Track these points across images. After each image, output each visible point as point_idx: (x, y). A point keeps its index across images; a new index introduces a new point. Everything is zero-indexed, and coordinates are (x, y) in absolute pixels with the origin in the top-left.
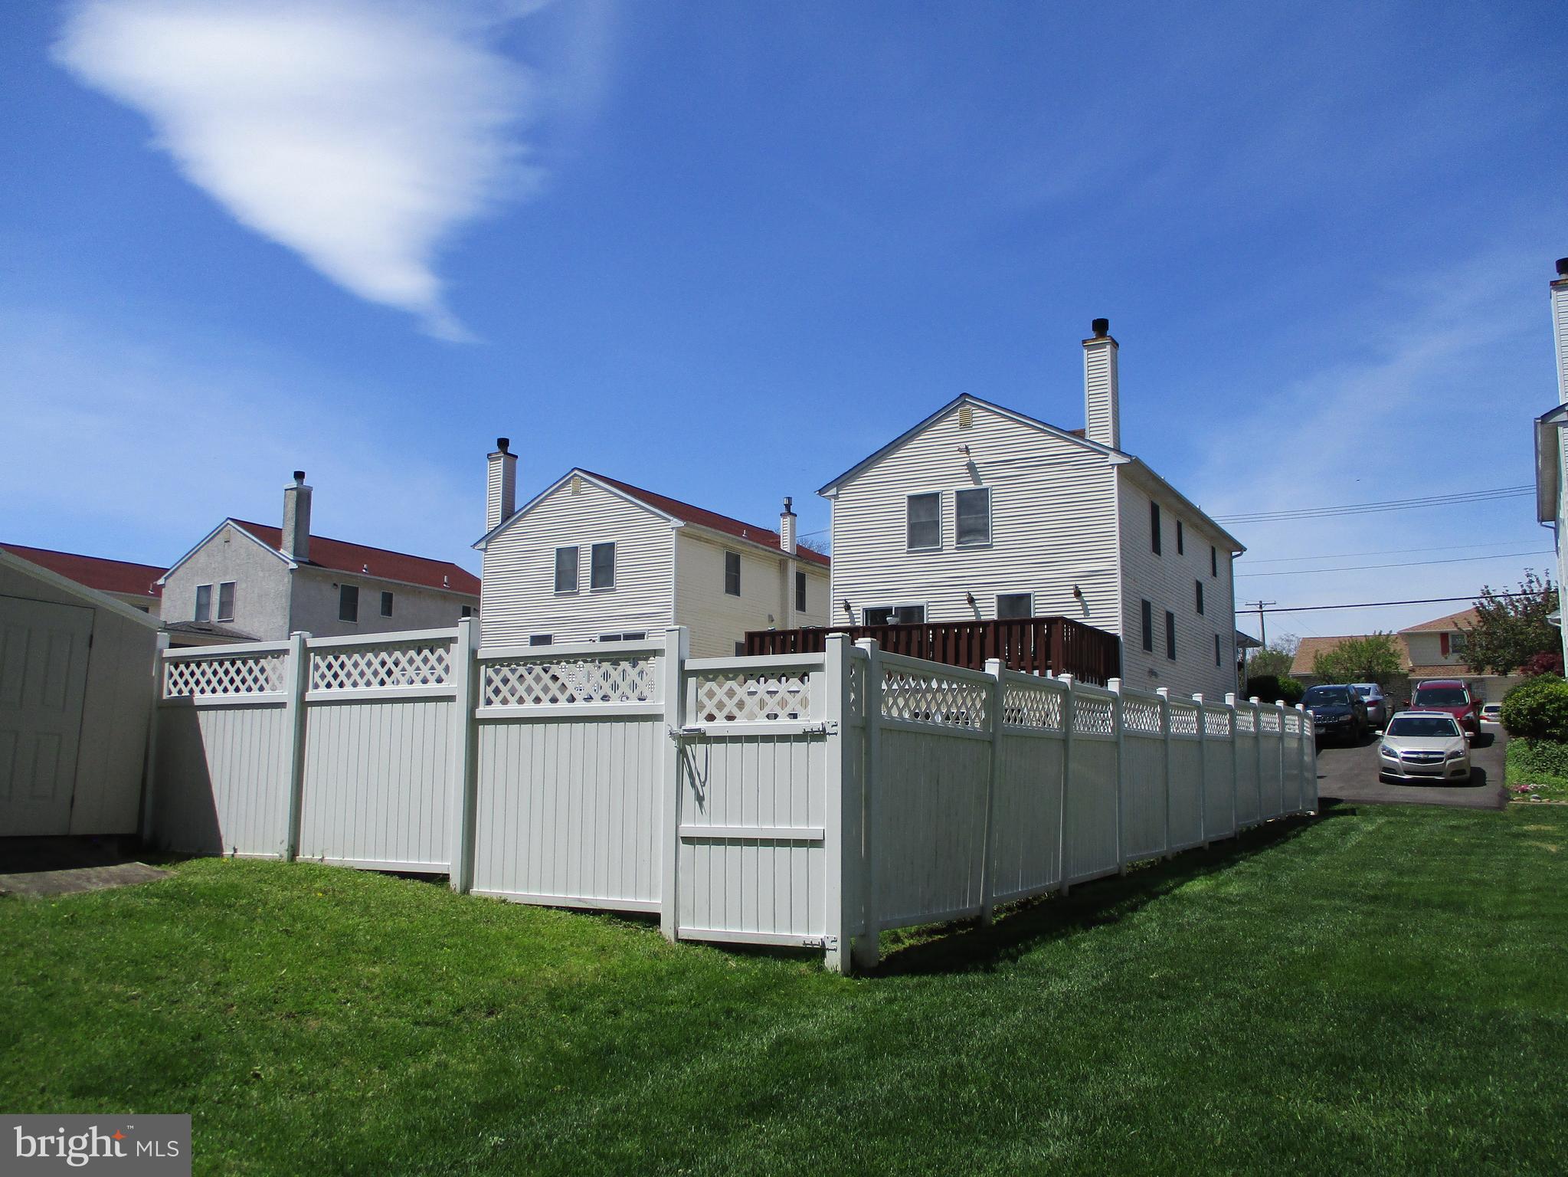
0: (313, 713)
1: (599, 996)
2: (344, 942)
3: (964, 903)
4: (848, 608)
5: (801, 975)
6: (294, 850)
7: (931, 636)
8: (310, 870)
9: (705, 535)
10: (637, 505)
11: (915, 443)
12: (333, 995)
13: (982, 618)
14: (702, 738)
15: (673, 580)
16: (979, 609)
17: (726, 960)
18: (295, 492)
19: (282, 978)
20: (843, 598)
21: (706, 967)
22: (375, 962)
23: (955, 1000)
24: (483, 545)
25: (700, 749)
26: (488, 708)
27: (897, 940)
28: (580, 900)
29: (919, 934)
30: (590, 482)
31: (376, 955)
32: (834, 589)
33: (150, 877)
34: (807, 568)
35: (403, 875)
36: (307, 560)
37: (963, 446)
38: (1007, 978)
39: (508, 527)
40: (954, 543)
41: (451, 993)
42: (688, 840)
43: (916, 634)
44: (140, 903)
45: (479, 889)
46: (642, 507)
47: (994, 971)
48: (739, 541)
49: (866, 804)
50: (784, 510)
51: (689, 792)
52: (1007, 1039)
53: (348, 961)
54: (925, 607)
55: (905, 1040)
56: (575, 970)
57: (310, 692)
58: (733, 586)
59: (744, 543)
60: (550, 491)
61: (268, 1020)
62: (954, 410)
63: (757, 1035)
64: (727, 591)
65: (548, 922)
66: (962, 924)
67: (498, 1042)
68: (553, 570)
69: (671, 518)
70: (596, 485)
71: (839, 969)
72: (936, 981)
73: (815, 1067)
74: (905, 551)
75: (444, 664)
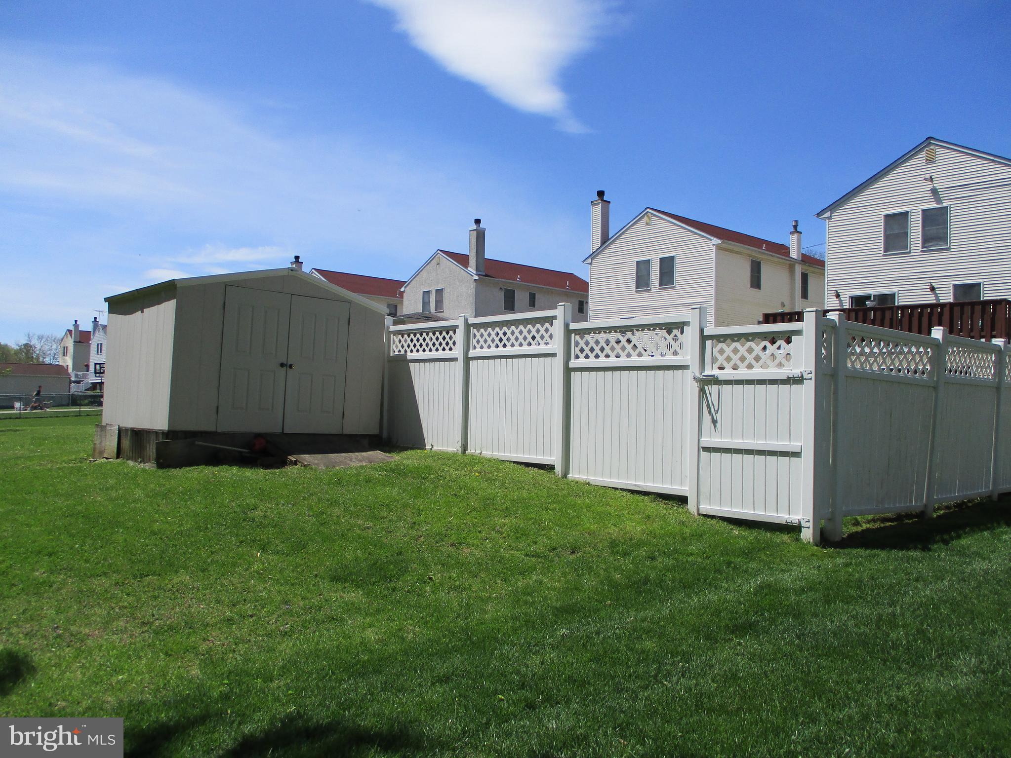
0: (473, 364)
1: (643, 547)
2: (488, 504)
3: (911, 502)
4: (838, 296)
5: (784, 543)
6: (465, 447)
7: (900, 315)
8: (473, 459)
9: (736, 249)
10: (689, 230)
11: (890, 176)
12: (478, 534)
13: (941, 301)
14: (715, 381)
15: (714, 280)
16: (939, 295)
17: (732, 529)
18: (475, 232)
19: (450, 522)
20: (835, 289)
21: (717, 533)
22: (505, 516)
23: (896, 568)
24: (589, 261)
25: (714, 389)
26: (577, 361)
27: (857, 523)
28: (635, 485)
29: (874, 520)
30: (658, 217)
31: (507, 512)
32: (828, 283)
33: (384, 459)
34: (809, 270)
35: (528, 465)
36: (484, 274)
37: (928, 176)
38: (939, 556)
39: (605, 249)
40: (920, 248)
41: (550, 538)
42: (707, 449)
43: (888, 314)
44: (376, 474)
45: (573, 475)
46: (692, 232)
47: (930, 550)
48: (760, 252)
49: (833, 428)
50: (792, 229)
51: (707, 418)
52: (933, 599)
53: (489, 515)
54: (896, 295)
55: (852, 592)
56: (629, 528)
57: (471, 351)
58: (756, 283)
59: (765, 254)
60: (631, 224)
61: (440, 546)
62: (921, 150)
63: (747, 580)
64: (752, 286)
65: (615, 498)
66: (909, 516)
67: (575, 571)
68: (634, 276)
69: (712, 238)
70: (661, 218)
71: (811, 540)
72: (883, 554)
73: (785, 605)
74: (881, 255)
75: (549, 333)
